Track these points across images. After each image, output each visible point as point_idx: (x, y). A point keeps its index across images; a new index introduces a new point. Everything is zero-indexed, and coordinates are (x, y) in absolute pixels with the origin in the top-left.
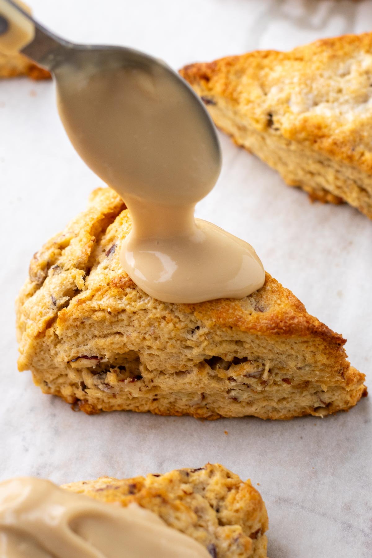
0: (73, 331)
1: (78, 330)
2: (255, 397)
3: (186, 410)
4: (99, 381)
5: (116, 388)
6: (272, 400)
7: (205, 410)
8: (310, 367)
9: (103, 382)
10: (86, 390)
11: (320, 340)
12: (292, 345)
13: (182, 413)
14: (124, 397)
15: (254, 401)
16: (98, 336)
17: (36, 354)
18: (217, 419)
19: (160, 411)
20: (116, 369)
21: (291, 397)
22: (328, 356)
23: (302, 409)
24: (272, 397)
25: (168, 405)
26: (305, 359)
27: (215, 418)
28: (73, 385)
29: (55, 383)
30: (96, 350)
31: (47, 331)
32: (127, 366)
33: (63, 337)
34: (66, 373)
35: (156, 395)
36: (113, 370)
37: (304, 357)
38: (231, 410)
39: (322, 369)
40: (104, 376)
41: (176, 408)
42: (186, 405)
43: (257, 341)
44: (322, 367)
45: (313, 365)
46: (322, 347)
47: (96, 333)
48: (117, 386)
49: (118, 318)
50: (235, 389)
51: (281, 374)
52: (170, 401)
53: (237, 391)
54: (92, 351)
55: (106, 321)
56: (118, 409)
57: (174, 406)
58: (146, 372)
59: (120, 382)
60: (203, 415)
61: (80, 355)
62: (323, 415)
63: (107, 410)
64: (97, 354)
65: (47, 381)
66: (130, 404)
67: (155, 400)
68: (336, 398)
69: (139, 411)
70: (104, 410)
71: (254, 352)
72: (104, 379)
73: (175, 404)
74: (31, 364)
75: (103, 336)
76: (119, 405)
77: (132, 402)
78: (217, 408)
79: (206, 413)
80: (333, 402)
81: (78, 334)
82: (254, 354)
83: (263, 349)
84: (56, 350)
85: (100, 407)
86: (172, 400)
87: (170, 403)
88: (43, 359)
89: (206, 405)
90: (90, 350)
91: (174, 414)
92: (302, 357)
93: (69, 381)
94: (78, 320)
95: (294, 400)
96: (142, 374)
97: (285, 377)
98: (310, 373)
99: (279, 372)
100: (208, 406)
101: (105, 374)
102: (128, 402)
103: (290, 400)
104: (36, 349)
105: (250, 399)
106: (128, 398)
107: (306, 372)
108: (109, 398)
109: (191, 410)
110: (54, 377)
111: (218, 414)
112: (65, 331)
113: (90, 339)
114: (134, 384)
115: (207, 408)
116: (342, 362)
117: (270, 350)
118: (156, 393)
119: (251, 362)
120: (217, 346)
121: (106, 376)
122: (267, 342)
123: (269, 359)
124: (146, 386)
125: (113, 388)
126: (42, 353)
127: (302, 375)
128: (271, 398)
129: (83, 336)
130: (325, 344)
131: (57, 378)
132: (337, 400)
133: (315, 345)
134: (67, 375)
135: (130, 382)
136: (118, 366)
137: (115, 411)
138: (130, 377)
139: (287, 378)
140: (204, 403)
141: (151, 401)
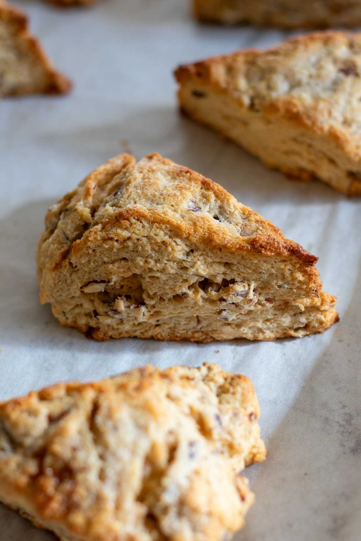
0: (85, 259)
1: (90, 258)
2: (242, 318)
3: (184, 334)
4: (109, 308)
5: (123, 314)
6: (257, 321)
7: (200, 334)
8: (288, 284)
9: (111, 309)
10: (97, 317)
11: (295, 259)
12: (272, 264)
13: (180, 337)
14: (131, 323)
15: (242, 323)
16: (107, 262)
17: (55, 285)
18: (211, 342)
19: (161, 336)
20: (123, 297)
21: (273, 319)
22: (303, 274)
23: (283, 330)
24: (257, 318)
25: (169, 331)
26: (284, 277)
27: (209, 340)
28: (88, 315)
29: (72, 314)
30: (104, 275)
31: (63, 262)
32: (132, 295)
33: (77, 264)
34: (81, 302)
35: (158, 321)
36: (121, 297)
37: (283, 275)
38: (222, 332)
39: (299, 287)
40: (113, 304)
41: (175, 333)
42: (184, 330)
43: (243, 262)
44: (299, 285)
45: (291, 283)
46: (298, 266)
47: (106, 259)
48: (124, 312)
49: (124, 245)
50: (225, 309)
51: (264, 293)
52: (170, 326)
53: (227, 312)
54: (101, 276)
55: (114, 249)
56: (126, 335)
57: (174, 331)
58: (149, 299)
59: (126, 308)
60: (198, 338)
61: (91, 280)
62: (302, 335)
63: (116, 337)
64: (105, 279)
65: (65, 311)
66: (136, 330)
67: (157, 325)
68: (312, 318)
69: (144, 337)
70: (114, 336)
71: (240, 273)
72: (113, 306)
73: (175, 330)
74: (52, 295)
75: (111, 262)
76: (126, 332)
77: (138, 328)
78: (211, 331)
79: (201, 336)
80: (309, 322)
81: (90, 262)
82: (240, 275)
83: (248, 269)
84: (72, 278)
85: (110, 334)
86: (172, 325)
87: (170, 328)
88: (62, 290)
89: (201, 328)
90: (99, 275)
91: (174, 338)
92: (281, 276)
93: (83, 312)
94: (90, 248)
95: (276, 321)
96: (145, 301)
97: (267, 297)
98: (289, 292)
99: (262, 292)
100: (202, 330)
101: (113, 302)
102: (135, 329)
103: (272, 321)
104: (55, 280)
105: (239, 320)
106: (134, 324)
107: (285, 291)
108: (117, 324)
109: (188, 334)
110: (71, 307)
111: (212, 337)
112: (78, 259)
113: (99, 266)
114: (138, 310)
115: (202, 332)
116: (316, 280)
117: (254, 270)
118: (158, 319)
119: (238, 283)
120: (208, 267)
121: (114, 304)
122: (251, 261)
123: (253, 280)
124: (148, 311)
125: (121, 313)
126: (60, 283)
127: (282, 294)
128: (256, 320)
129: (94, 263)
130: (301, 262)
131: (73, 309)
132: (313, 320)
133: (291, 264)
134: (81, 305)
135: (135, 307)
136: (124, 294)
137: (123, 338)
138: (135, 304)
139: (269, 298)
140: (199, 327)
141: (154, 326)
